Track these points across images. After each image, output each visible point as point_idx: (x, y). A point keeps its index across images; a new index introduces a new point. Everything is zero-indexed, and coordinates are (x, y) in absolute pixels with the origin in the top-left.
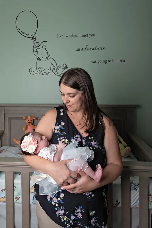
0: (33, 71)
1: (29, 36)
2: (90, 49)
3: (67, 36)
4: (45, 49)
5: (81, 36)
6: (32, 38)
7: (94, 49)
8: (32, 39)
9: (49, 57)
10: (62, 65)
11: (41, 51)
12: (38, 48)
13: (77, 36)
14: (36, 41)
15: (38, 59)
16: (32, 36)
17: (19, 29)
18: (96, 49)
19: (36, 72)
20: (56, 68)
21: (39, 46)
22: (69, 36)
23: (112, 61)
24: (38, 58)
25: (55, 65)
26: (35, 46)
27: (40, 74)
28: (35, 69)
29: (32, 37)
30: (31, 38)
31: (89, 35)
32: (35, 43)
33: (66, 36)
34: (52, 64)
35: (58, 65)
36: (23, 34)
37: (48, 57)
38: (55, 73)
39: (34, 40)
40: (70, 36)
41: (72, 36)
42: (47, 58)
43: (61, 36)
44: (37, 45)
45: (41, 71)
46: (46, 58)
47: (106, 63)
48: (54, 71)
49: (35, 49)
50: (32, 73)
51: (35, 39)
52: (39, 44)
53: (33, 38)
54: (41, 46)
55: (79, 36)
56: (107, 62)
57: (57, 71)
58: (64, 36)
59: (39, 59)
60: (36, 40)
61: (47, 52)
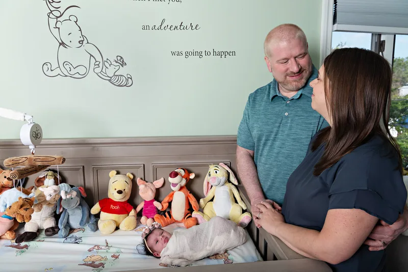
0: (52, 70)
2: (169, 27)
4: (76, 22)
7: (179, 27)
9: (85, 42)
10: (113, 58)
11: (67, 27)
12: (59, 19)
14: (54, 4)
15: (60, 44)
18: (182, 27)
19: (58, 71)
20: (101, 63)
21: (61, 16)
23: (212, 53)
24: (60, 42)
25: (99, 58)
26: (51, 15)
27: (66, 76)
28: (55, 65)
32: (52, 9)
34: (91, 55)
35: (105, 59)
37: (82, 41)
38: (99, 74)
39: (50, 2)
42: (81, 42)
44: (58, 14)
45: (69, 70)
46: (79, 42)
47: (201, 57)
48: (98, 70)
49: (53, 22)
50: (49, 73)
52: (61, 10)
54: (65, 16)
56: (203, 54)
57: (104, 70)
59: (62, 44)
60: (53, 1)
61: (80, 30)
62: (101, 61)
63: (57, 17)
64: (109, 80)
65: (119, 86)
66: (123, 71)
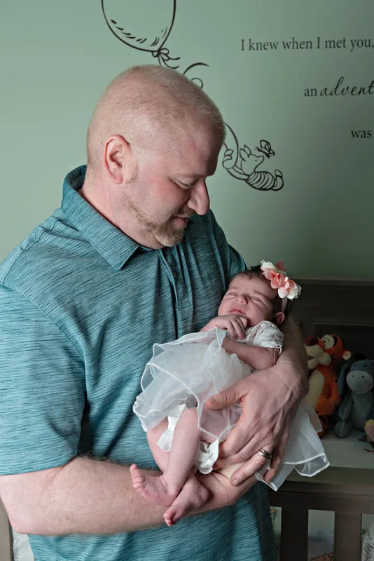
1: (145, 46)
2: (350, 90)
3: (274, 46)
5: (322, 44)
6: (155, 54)
7: (366, 90)
8: (157, 56)
10: (253, 144)
13: (309, 44)
14: (170, 63)
16: (155, 44)
17: (114, 22)
18: (372, 90)
20: (234, 156)
22: (280, 46)
25: (232, 145)
29: (156, 48)
30: (153, 52)
31: (348, 43)
33: (269, 47)
35: (241, 146)
36: (126, 39)
38: (231, 171)
39: (164, 60)
40: (286, 45)
41: (291, 46)
43: (255, 46)
48: (230, 164)
51: (166, 55)
53: (159, 52)
55: (315, 44)
57: (238, 164)
58: (262, 47)
60: (169, 58)
64: (246, 180)
65: (261, 189)
66: (269, 165)
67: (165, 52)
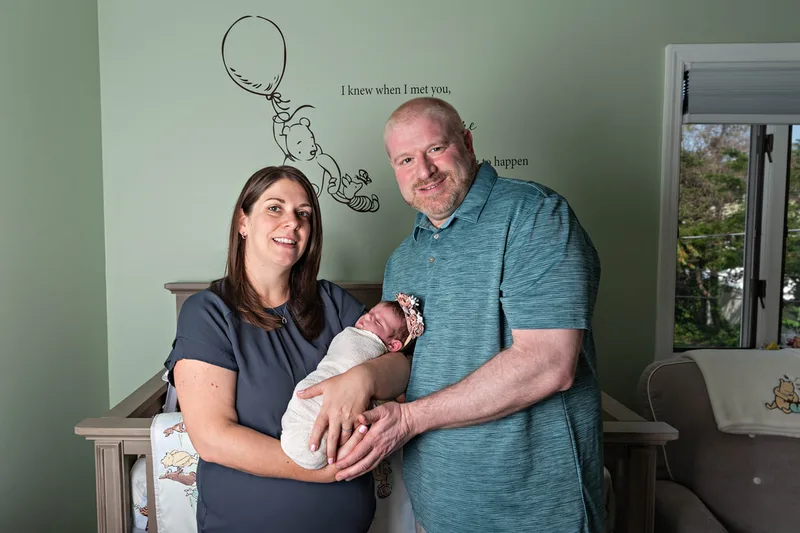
1: (260, 90)
3: (369, 92)
4: (308, 127)
5: (409, 91)
6: (269, 97)
8: (271, 99)
9: (319, 152)
10: (353, 174)
11: (297, 133)
12: (286, 124)
13: (398, 91)
14: (282, 105)
15: (287, 156)
16: (268, 89)
17: (233, 70)
20: (338, 181)
21: (290, 119)
22: (374, 92)
24: (287, 153)
25: (335, 174)
26: (277, 119)
29: (270, 92)
30: (267, 96)
31: (430, 90)
32: (279, 111)
33: (365, 92)
34: (325, 170)
35: (343, 175)
36: (244, 84)
37: (315, 151)
38: (335, 196)
39: (276, 102)
40: (379, 91)
41: (383, 92)
42: (313, 153)
43: (353, 91)
44: (286, 117)
46: (311, 152)
48: (333, 190)
49: (279, 127)
51: (278, 98)
52: (291, 112)
53: (272, 96)
54: (295, 120)
55: (403, 91)
57: (341, 190)
58: (360, 92)
59: (289, 156)
60: (281, 101)
61: (313, 137)
62: (338, 178)
63: (285, 121)
64: (348, 204)
65: (360, 211)
66: (367, 190)
67: (277, 95)
